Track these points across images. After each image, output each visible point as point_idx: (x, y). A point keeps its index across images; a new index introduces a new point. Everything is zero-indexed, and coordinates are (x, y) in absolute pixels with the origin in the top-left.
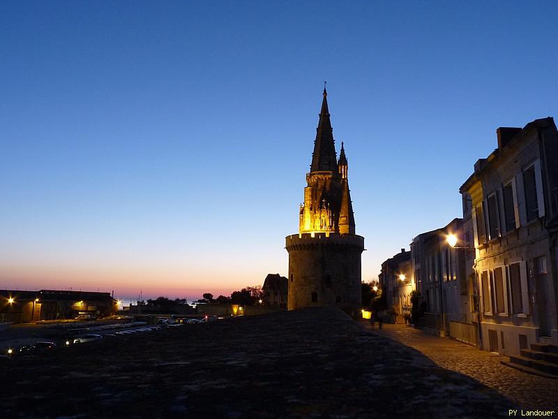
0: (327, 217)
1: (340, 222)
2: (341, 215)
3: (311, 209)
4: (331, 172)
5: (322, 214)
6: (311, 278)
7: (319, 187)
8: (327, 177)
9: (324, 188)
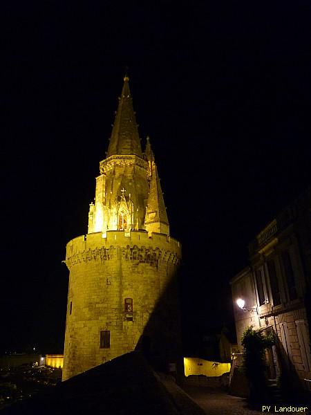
0: (127, 212)
1: (147, 219)
2: (148, 211)
3: (104, 204)
4: (133, 156)
5: (121, 209)
6: (100, 305)
7: (117, 174)
8: (128, 162)
9: (123, 176)
